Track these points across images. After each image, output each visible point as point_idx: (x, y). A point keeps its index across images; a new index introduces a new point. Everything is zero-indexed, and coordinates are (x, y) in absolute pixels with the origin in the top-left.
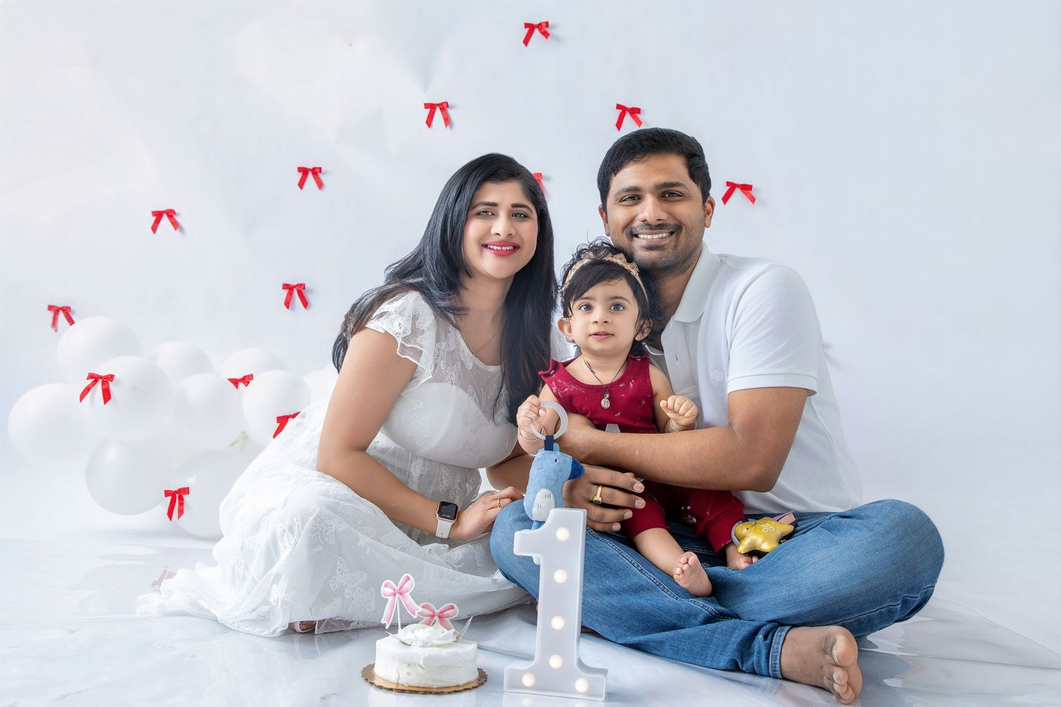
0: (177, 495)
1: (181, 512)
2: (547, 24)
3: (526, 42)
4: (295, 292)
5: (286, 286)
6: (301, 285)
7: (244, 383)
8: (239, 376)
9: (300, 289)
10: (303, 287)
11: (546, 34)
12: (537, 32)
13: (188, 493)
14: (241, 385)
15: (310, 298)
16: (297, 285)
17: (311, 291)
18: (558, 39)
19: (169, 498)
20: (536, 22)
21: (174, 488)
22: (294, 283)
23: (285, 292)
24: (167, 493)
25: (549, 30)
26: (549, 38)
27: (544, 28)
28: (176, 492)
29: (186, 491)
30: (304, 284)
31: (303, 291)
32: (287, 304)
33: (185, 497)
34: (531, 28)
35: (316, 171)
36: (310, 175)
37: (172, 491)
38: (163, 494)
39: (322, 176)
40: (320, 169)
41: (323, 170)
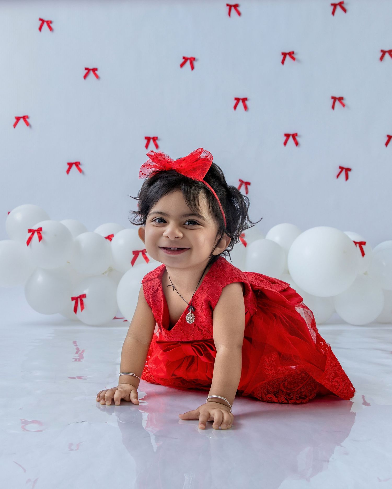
0: (79, 299)
1: (82, 308)
2: (293, 53)
3: (283, 62)
11: (294, 59)
12: (288, 57)
18: (299, 61)
19: (74, 302)
20: (287, 51)
21: (77, 295)
24: (73, 299)
25: (294, 56)
26: (296, 61)
27: (291, 54)
28: (78, 297)
29: (84, 296)
33: (84, 300)
34: (284, 54)
35: (155, 139)
36: (152, 141)
37: (76, 297)
38: (71, 299)
39: (158, 142)
40: (157, 138)
41: (159, 138)
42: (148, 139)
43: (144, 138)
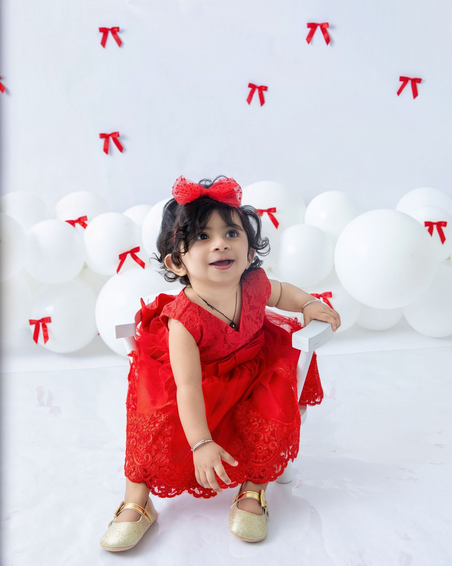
0: (41, 324)
1: (46, 338)
4: (111, 139)
5: (103, 136)
6: (115, 133)
7: (80, 223)
8: (75, 218)
9: (115, 136)
10: (117, 135)
13: (50, 321)
14: (77, 225)
15: (123, 143)
16: (112, 134)
17: (124, 137)
19: (33, 326)
21: (38, 318)
22: (108, 132)
23: (103, 141)
24: (31, 322)
28: (39, 321)
29: (48, 320)
30: (118, 133)
31: (118, 138)
32: (106, 150)
33: (48, 325)
35: (115, 31)
36: (110, 35)
37: (35, 321)
38: (28, 323)
39: (120, 35)
40: (118, 28)
41: (120, 29)
42: (104, 31)
43: (98, 30)
